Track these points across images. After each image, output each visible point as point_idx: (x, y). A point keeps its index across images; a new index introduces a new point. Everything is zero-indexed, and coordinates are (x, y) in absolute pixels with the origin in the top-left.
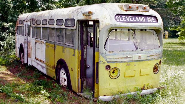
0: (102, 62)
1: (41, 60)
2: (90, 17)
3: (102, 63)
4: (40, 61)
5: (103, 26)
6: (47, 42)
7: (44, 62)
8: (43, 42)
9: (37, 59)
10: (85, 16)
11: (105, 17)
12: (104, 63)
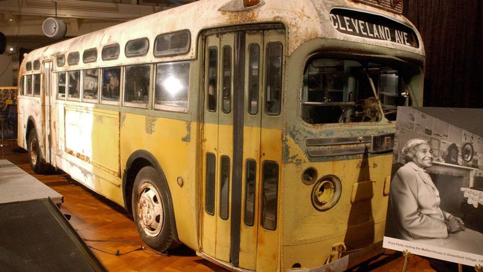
0: (294, 157)
1: (81, 153)
2: (250, 14)
3: (294, 161)
4: (78, 156)
5: (297, 41)
6: (97, 108)
7: (88, 158)
8: (87, 109)
9: (71, 153)
10: (228, 14)
11: (302, 15)
12: (299, 162)
